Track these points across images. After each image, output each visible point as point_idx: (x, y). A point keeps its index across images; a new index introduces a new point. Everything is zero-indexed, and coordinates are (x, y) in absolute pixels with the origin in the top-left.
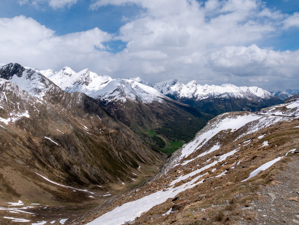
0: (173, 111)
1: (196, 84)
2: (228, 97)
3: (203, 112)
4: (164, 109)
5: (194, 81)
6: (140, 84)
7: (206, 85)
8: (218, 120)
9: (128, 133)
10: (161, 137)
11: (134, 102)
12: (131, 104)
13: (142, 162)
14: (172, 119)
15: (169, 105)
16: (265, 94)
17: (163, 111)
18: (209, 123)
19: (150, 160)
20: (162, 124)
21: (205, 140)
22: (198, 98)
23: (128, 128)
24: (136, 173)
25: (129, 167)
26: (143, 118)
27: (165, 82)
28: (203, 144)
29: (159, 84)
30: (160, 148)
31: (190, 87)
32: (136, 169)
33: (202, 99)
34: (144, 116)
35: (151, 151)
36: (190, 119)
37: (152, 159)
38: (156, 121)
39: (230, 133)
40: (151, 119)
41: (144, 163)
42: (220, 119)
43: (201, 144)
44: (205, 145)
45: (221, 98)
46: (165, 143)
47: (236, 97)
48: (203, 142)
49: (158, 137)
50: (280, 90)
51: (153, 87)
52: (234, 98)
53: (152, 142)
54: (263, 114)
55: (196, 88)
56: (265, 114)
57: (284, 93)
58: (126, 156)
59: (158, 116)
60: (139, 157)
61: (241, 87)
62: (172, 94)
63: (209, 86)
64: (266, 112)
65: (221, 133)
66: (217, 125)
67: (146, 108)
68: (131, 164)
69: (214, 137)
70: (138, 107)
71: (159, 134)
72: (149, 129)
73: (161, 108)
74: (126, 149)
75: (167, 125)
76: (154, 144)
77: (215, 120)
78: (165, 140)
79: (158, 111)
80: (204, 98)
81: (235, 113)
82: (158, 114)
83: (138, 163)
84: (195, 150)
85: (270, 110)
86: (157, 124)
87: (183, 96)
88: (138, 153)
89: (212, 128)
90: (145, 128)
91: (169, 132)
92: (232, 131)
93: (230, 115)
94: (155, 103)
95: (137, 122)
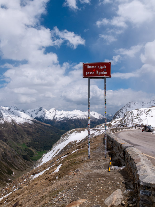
0: (40, 129)
1: (56, 110)
2: (77, 119)
3: (61, 129)
4: (33, 128)
5: (54, 108)
6: (15, 110)
7: (62, 111)
8: (68, 135)
9: (5, 147)
10: (31, 149)
11: (11, 124)
12: (8, 125)
13: (16, 169)
14: (39, 135)
15: (37, 125)
16: (99, 116)
17: (32, 130)
18: (62, 137)
19: (22, 167)
20: (32, 139)
21: (59, 149)
22: (57, 120)
23: (5, 143)
24: (10, 179)
25: (5, 174)
26: (17, 135)
27: (34, 109)
28: (58, 153)
29: (30, 111)
30: (30, 157)
31: (52, 112)
32: (11, 175)
33: (59, 120)
34: (18, 134)
35: (23, 160)
36: (52, 135)
37: (24, 166)
38: (27, 137)
39: (76, 143)
40: (24, 136)
41: (17, 170)
42: (70, 134)
43: (56, 153)
44: (59, 153)
45: (72, 120)
46: (34, 153)
47: (82, 118)
48: (58, 151)
49: (28, 149)
50: (108, 114)
51: (25, 112)
52: (81, 119)
53: (24, 153)
54: (97, 129)
55: (56, 113)
56: (99, 129)
57: (110, 115)
58: (2, 165)
59: (29, 133)
60: (13, 165)
61: (85, 112)
62: (39, 117)
63: (64, 112)
64: (99, 128)
65: (70, 144)
66: (68, 138)
67: (20, 128)
68: (6, 171)
69: (65, 147)
70: (13, 127)
71: (30, 146)
72: (22, 143)
73: (31, 128)
74: (3, 160)
75: (35, 139)
76: (25, 154)
77: (66, 135)
78: (33, 151)
79: (29, 130)
80: (61, 120)
81: (79, 129)
82: (28, 131)
83: (13, 170)
84: (52, 157)
85: (101, 126)
86: (28, 139)
87: (47, 118)
88: (13, 163)
89: (64, 140)
90: (18, 143)
91: (36, 145)
92: (77, 142)
93: (76, 131)
94: (26, 124)
95: (13, 139)
